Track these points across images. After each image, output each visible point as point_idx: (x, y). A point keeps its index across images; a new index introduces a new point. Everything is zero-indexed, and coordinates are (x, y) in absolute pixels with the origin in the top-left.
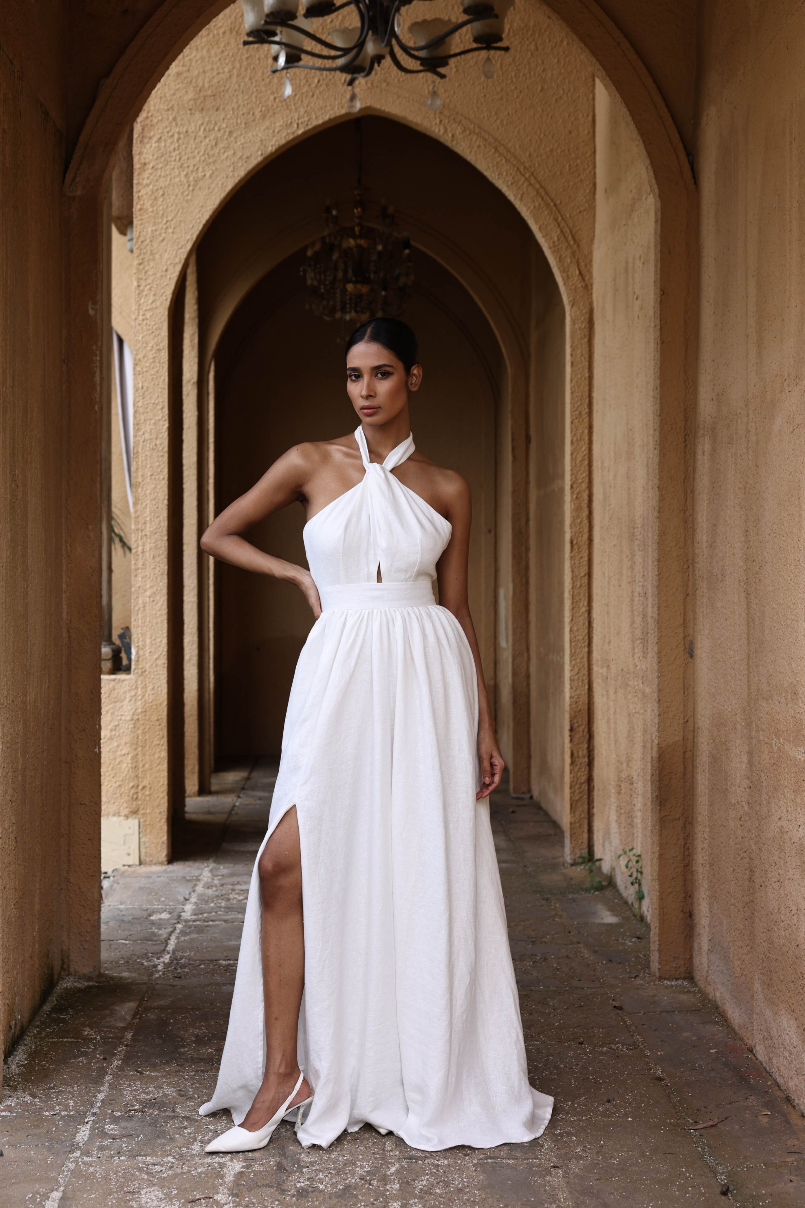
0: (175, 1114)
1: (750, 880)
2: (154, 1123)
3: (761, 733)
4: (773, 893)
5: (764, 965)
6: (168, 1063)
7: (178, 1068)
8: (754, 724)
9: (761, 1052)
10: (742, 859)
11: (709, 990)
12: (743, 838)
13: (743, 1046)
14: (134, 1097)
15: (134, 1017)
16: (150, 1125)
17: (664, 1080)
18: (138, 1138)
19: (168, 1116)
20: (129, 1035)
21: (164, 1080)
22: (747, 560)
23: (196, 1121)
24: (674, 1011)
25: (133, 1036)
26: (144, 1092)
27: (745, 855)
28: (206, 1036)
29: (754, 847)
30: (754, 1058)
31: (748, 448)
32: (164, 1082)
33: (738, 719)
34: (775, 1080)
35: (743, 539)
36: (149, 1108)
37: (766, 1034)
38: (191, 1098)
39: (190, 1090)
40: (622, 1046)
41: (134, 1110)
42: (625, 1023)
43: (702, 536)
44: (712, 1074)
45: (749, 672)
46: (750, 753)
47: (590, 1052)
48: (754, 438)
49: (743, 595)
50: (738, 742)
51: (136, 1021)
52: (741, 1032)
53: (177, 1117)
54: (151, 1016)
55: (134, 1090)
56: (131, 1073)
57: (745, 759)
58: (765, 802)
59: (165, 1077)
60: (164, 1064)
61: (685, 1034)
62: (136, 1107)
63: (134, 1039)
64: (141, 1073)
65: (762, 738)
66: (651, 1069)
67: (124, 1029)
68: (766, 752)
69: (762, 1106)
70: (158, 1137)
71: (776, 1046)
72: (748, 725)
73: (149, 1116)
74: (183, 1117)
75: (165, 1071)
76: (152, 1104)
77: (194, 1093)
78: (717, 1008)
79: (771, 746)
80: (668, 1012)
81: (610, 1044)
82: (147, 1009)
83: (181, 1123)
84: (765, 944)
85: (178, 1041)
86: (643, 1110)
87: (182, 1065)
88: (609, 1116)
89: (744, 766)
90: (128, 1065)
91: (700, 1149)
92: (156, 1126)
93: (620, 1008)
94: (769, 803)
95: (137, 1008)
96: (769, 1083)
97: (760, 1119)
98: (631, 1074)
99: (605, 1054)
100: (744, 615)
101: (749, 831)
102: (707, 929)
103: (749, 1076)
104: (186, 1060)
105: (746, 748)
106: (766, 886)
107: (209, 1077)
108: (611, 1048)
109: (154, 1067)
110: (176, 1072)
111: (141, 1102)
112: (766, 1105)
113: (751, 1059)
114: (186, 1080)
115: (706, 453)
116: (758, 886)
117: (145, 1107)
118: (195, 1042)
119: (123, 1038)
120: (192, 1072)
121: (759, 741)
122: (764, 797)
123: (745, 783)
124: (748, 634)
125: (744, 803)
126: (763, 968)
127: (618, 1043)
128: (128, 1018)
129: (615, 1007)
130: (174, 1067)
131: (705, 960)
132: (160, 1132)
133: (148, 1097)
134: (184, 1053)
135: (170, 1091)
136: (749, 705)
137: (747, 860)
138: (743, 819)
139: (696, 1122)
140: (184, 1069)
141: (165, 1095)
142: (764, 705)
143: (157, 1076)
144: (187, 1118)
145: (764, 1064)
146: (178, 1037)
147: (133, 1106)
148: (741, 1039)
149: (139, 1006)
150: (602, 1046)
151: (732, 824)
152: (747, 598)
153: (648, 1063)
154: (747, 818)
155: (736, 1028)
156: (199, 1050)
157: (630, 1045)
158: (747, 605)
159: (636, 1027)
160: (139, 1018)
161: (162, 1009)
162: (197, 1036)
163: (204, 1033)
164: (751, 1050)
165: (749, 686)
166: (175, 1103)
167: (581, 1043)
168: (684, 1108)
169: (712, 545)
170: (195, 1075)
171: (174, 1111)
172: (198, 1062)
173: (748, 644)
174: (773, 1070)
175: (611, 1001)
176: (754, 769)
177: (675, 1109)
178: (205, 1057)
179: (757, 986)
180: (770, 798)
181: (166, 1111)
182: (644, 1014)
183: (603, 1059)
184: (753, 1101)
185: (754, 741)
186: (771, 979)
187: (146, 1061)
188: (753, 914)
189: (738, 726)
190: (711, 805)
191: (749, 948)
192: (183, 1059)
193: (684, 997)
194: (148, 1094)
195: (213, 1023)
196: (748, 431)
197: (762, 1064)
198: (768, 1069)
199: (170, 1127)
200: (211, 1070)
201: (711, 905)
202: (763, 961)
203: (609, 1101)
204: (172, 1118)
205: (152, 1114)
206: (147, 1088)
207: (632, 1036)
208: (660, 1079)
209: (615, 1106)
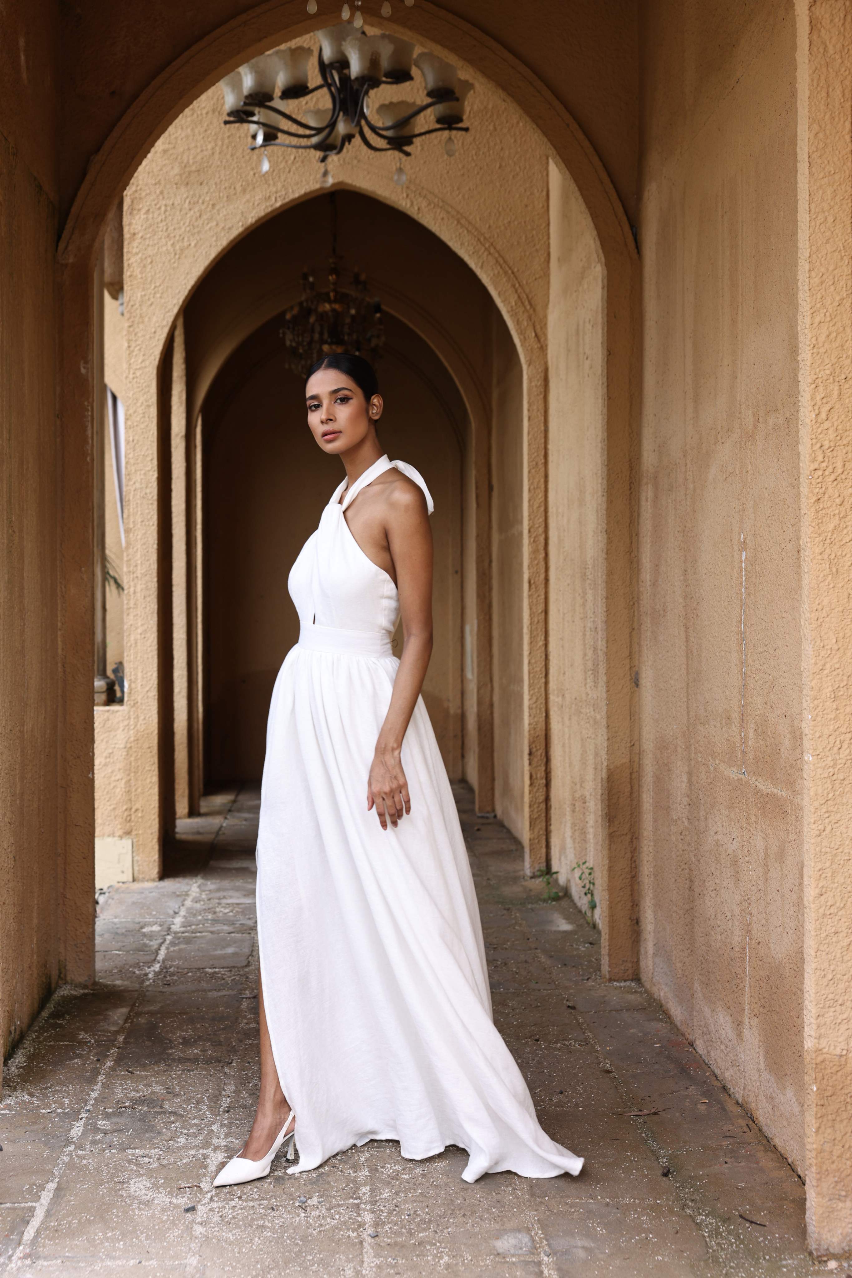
0: (163, 1110)
1: (690, 889)
2: (143, 1118)
3: (699, 755)
4: (710, 901)
5: (703, 966)
6: (157, 1063)
7: (166, 1067)
8: (693, 747)
9: (700, 1046)
10: (683, 870)
11: (655, 990)
12: (683, 851)
13: (685, 1041)
14: (125, 1095)
15: (126, 1021)
16: (139, 1121)
17: (612, 1072)
18: (128, 1132)
19: (156, 1112)
20: (121, 1038)
21: (153, 1079)
22: (685, 597)
23: (182, 1116)
24: (622, 1010)
25: (124, 1039)
26: (134, 1090)
27: (686, 866)
28: (192, 1038)
29: (693, 859)
30: (694, 1052)
31: (686, 495)
32: (153, 1081)
33: (679, 742)
34: (713, 1072)
35: (682, 578)
36: (139, 1105)
37: (705, 1029)
38: (177, 1095)
39: (177, 1087)
40: (575, 1042)
41: (125, 1107)
42: (577, 1021)
43: (646, 576)
44: (656, 1067)
45: (688, 700)
46: (690, 774)
47: (545, 1048)
48: (691, 486)
49: (683, 629)
50: (679, 763)
51: (128, 1025)
52: (683, 1028)
53: (165, 1112)
54: (142, 1020)
55: (125, 1089)
56: (123, 1073)
57: (685, 778)
58: (703, 818)
59: (154, 1076)
60: (154, 1064)
61: (632, 1031)
62: (127, 1104)
63: (126, 1042)
64: (132, 1073)
65: (700, 759)
66: (600, 1063)
67: (117, 1033)
68: (704, 773)
69: (701, 1095)
70: (147, 1131)
71: (714, 1040)
72: (688, 747)
73: (139, 1112)
74: (170, 1113)
75: (154, 1070)
76: (142, 1101)
77: (180, 1091)
78: (661, 1006)
79: (708, 767)
80: (617, 1011)
81: (563, 1040)
82: (138, 1014)
83: (169, 1118)
84: (703, 947)
85: (166, 1043)
86: (593, 1100)
87: (169, 1065)
88: (562, 1107)
89: (684, 785)
90: (119, 1066)
91: (644, 1135)
92: (145, 1121)
93: (573, 1008)
94: (706, 819)
95: (129, 1013)
96: (708, 1074)
97: (699, 1107)
98: (582, 1067)
99: (559, 1050)
100: (683, 647)
101: (689, 844)
102: (652, 934)
103: (689, 1067)
104: (174, 1060)
105: (686, 769)
106: (705, 895)
107: (195, 1076)
108: (564, 1045)
109: (144, 1067)
110: (165, 1071)
111: (131, 1100)
112: (705, 1094)
113: (691, 1052)
114: (173, 1079)
115: (649, 500)
116: (697, 895)
117: (135, 1104)
118: (182, 1044)
119: (115, 1041)
120: (179, 1071)
121: (697, 762)
122: (702, 813)
123: (686, 800)
124: (687, 665)
125: (684, 819)
126: (702, 969)
127: (571, 1039)
128: (121, 1022)
129: (569, 1007)
130: (162, 1067)
131: (650, 963)
132: (149, 1126)
133: (138, 1095)
134: (171, 1054)
135: (159, 1089)
136: (688, 729)
137: (687, 871)
138: (683, 833)
139: (640, 1111)
140: (172, 1068)
141: (153, 1093)
142: (701, 729)
143: (146, 1076)
144: (174, 1114)
145: (703, 1057)
146: (166, 1039)
147: (124, 1103)
148: (683, 1035)
149: (130, 1011)
150: (556, 1042)
151: (673, 838)
152: (686, 632)
153: (597, 1057)
154: (687, 833)
155: (678, 1024)
156: (185, 1051)
157: (581, 1041)
158: (686, 638)
159: (588, 1025)
160: (131, 1023)
161: (152, 1014)
162: (184, 1038)
163: (191, 1035)
164: (691, 1044)
165: (688, 712)
166: (163, 1100)
167: (537, 1040)
168: (630, 1097)
169: (655, 584)
170: (181, 1074)
171: (162, 1107)
172: (185, 1062)
173: (688, 673)
174: (711, 1062)
175: (565, 1002)
176: (693, 787)
177: (622, 1099)
178: (192, 1057)
179: (697, 986)
180: (707, 814)
181: (154, 1107)
182: (595, 1012)
183: (557, 1055)
184: (692, 1090)
185: (693, 763)
186: (709, 979)
187: (137, 1062)
188: (693, 920)
189: (679, 749)
190: (655, 821)
191: (689, 951)
192: (171, 1059)
193: (631, 997)
194: (138, 1091)
195: (199, 1026)
196: (686, 480)
197: (701, 1057)
198: (707, 1061)
199: (159, 1122)
200: (197, 1069)
201: (655, 913)
202: (702, 963)
203: (561, 1093)
204: (160, 1113)
205: (141, 1110)
206: (137, 1086)
207: (584, 1033)
208: (608, 1072)
209: (567, 1096)
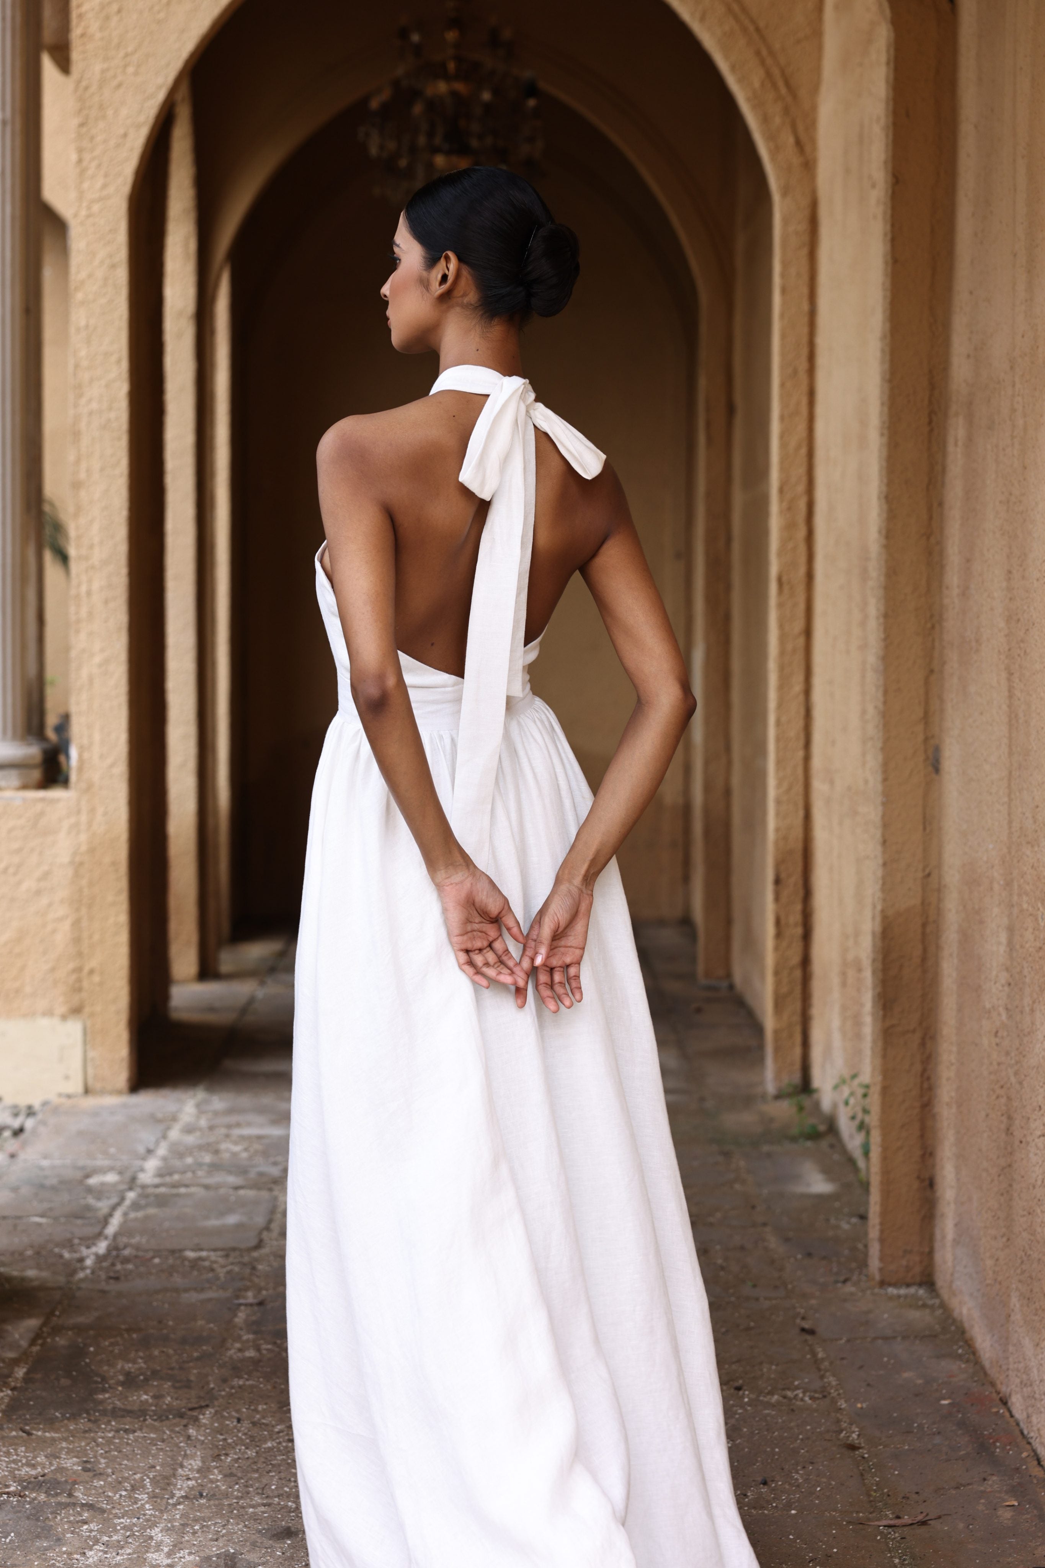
0: (72, 1500)
1: (1008, 1131)
2: (36, 1514)
3: (1025, 898)
4: (1036, 1154)
5: (1024, 1267)
6: (74, 1417)
7: (90, 1425)
8: (1015, 884)
9: (1017, 1403)
10: (998, 1097)
11: (954, 1303)
12: (999, 1064)
13: (994, 1395)
14: (12, 1472)
15: (33, 1342)
16: (28, 1518)
17: (859, 1448)
18: (6, 1538)
19: (59, 1504)
20: (20, 1372)
21: (64, 1444)
22: (1009, 619)
23: (103, 1511)
24: (895, 1338)
25: (27, 1373)
26: (28, 1464)
27: (1001, 1092)
28: (141, 1374)
29: (1013, 1080)
30: (1007, 1414)
31: (1013, 437)
32: (62, 1448)
33: (996, 874)
34: (1034, 1451)
35: (1004, 584)
36: (33, 1490)
37: (1024, 1377)
38: (99, 1475)
39: (103, 1461)
40: (804, 1393)
41: (8, 1493)
42: (814, 1354)
43: (953, 578)
44: (937, 1440)
45: (1010, 800)
46: (1011, 929)
47: (749, 1404)
48: (1020, 422)
49: (1004, 675)
50: (996, 910)
51: (35, 1349)
52: (993, 1372)
53: (74, 1504)
54: (61, 1341)
55: (14, 1462)
56: (14, 1433)
57: (1003, 937)
58: (1027, 1009)
59: (65, 1439)
60: (68, 1419)
61: (906, 1375)
62: (12, 1489)
63: (27, 1379)
64: (29, 1434)
65: (1025, 906)
66: (842, 1431)
67: (16, 1362)
68: (1030, 930)
69: (1007, 1492)
70: (38, 1537)
71: (1037, 1396)
72: (1009, 884)
73: (30, 1503)
74: (83, 1505)
75: (68, 1430)
76: (36, 1484)
77: (107, 1467)
78: (963, 1332)
79: (1037, 919)
80: (885, 1338)
81: (784, 1389)
82: (57, 1330)
83: (80, 1514)
84: (1024, 1234)
85: (96, 1382)
86: (818, 1498)
87: (95, 1421)
88: (762, 1508)
89: (1002, 949)
90: (10, 1420)
91: (897, 1561)
92: (38, 1520)
93: (811, 1332)
94: (1032, 1011)
95: (41, 1329)
96: (1024, 1455)
97: (1000, 1513)
98: (808, 1438)
99: (773, 1406)
100: (1005, 707)
101: (1007, 1053)
102: (952, 1206)
103: (994, 1443)
104: (104, 1413)
105: (1005, 921)
106: (1028, 1143)
107: (136, 1440)
108: (785, 1397)
109: (51, 1423)
110: (85, 1432)
111: (20, 1481)
112: (1013, 1491)
113: (1003, 1416)
114: (98, 1445)
115: (960, 443)
116: (1017, 1143)
117: (25, 1488)
118: (122, 1384)
119: (9, 1376)
120: (110, 1431)
121: (1022, 911)
122: (1027, 1001)
123: (1004, 977)
124: (1010, 738)
125: (1001, 1009)
126: (1023, 1272)
127: (797, 1388)
128: (24, 1343)
129: (803, 1330)
130: (83, 1423)
131: (949, 1257)
132: (43, 1528)
133: (33, 1472)
134: (102, 1402)
135: (71, 1463)
136: (1010, 852)
137: (1003, 1100)
138: (1000, 1034)
139: (898, 1517)
140: (99, 1427)
141: (61, 1470)
142: (1028, 853)
143: (53, 1439)
144: (90, 1507)
145: (1022, 1424)
146: (97, 1375)
147: (7, 1486)
148: (993, 1384)
149: (44, 1324)
150: (771, 1393)
151: (985, 1041)
152: (1009, 680)
153: (838, 1421)
154: (1005, 1034)
155: (987, 1364)
156: (126, 1397)
157: (815, 1392)
158: (1009, 691)
159: (831, 1363)
160: (42, 1345)
161: (79, 1329)
162: (128, 1374)
163: (141, 1368)
164: (1004, 1402)
165: (1010, 822)
166: (75, 1482)
167: (738, 1389)
168: (883, 1494)
169: (965, 593)
170: (114, 1437)
171: (70, 1495)
172: (123, 1416)
173: (1011, 754)
174: (1032, 1434)
175: (798, 1321)
176: (1015, 955)
177: (869, 1496)
178: (136, 1408)
179: (1015, 1301)
180: (1034, 1002)
181: (57, 1495)
182: (848, 1341)
183: (768, 1415)
184: (994, 1483)
185: (1015, 911)
186: (1031, 1291)
187: (40, 1414)
188: (1011, 1185)
189: (996, 887)
190: (960, 1009)
191: (1005, 1239)
192: (99, 1411)
193: (914, 1315)
194: (34, 1466)
195: (156, 1353)
196: (1013, 410)
197: (1018, 1424)
198: (1026, 1432)
199: (61, 1522)
200: (141, 1429)
201: (958, 1169)
202: (1022, 1262)
203: (765, 1483)
204: (66, 1506)
205: (35, 1499)
206: (35, 1457)
207: (822, 1377)
208: (853, 1447)
209: (773, 1490)
